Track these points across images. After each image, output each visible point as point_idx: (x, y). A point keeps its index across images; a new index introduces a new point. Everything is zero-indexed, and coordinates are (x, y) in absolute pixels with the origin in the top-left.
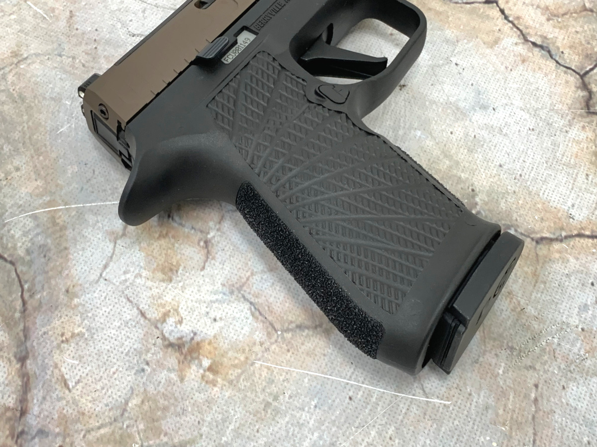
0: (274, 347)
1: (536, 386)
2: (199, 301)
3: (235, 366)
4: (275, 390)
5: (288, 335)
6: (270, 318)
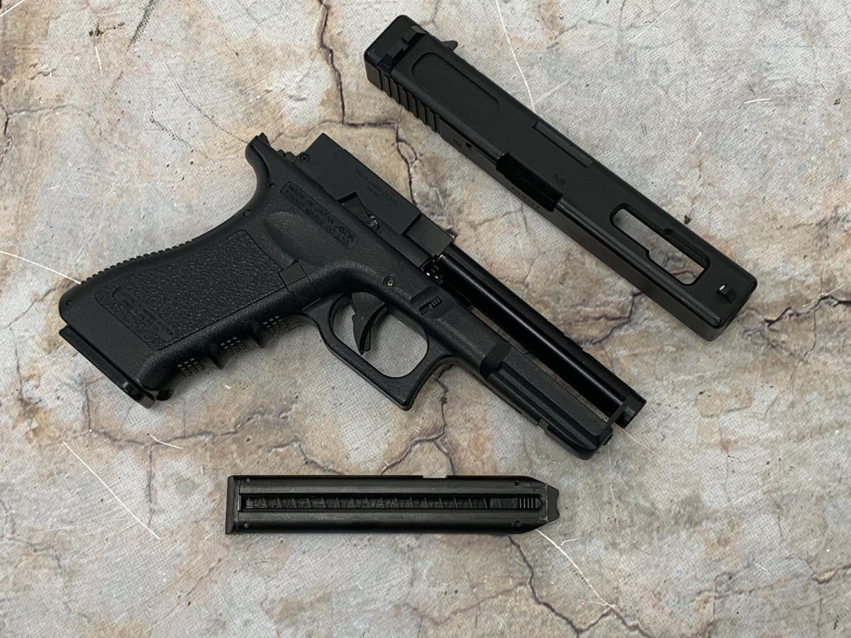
0: (81, 439)
1: (220, 560)
2: (57, 379)
3: (50, 437)
4: (62, 468)
5: (95, 436)
6: (92, 416)
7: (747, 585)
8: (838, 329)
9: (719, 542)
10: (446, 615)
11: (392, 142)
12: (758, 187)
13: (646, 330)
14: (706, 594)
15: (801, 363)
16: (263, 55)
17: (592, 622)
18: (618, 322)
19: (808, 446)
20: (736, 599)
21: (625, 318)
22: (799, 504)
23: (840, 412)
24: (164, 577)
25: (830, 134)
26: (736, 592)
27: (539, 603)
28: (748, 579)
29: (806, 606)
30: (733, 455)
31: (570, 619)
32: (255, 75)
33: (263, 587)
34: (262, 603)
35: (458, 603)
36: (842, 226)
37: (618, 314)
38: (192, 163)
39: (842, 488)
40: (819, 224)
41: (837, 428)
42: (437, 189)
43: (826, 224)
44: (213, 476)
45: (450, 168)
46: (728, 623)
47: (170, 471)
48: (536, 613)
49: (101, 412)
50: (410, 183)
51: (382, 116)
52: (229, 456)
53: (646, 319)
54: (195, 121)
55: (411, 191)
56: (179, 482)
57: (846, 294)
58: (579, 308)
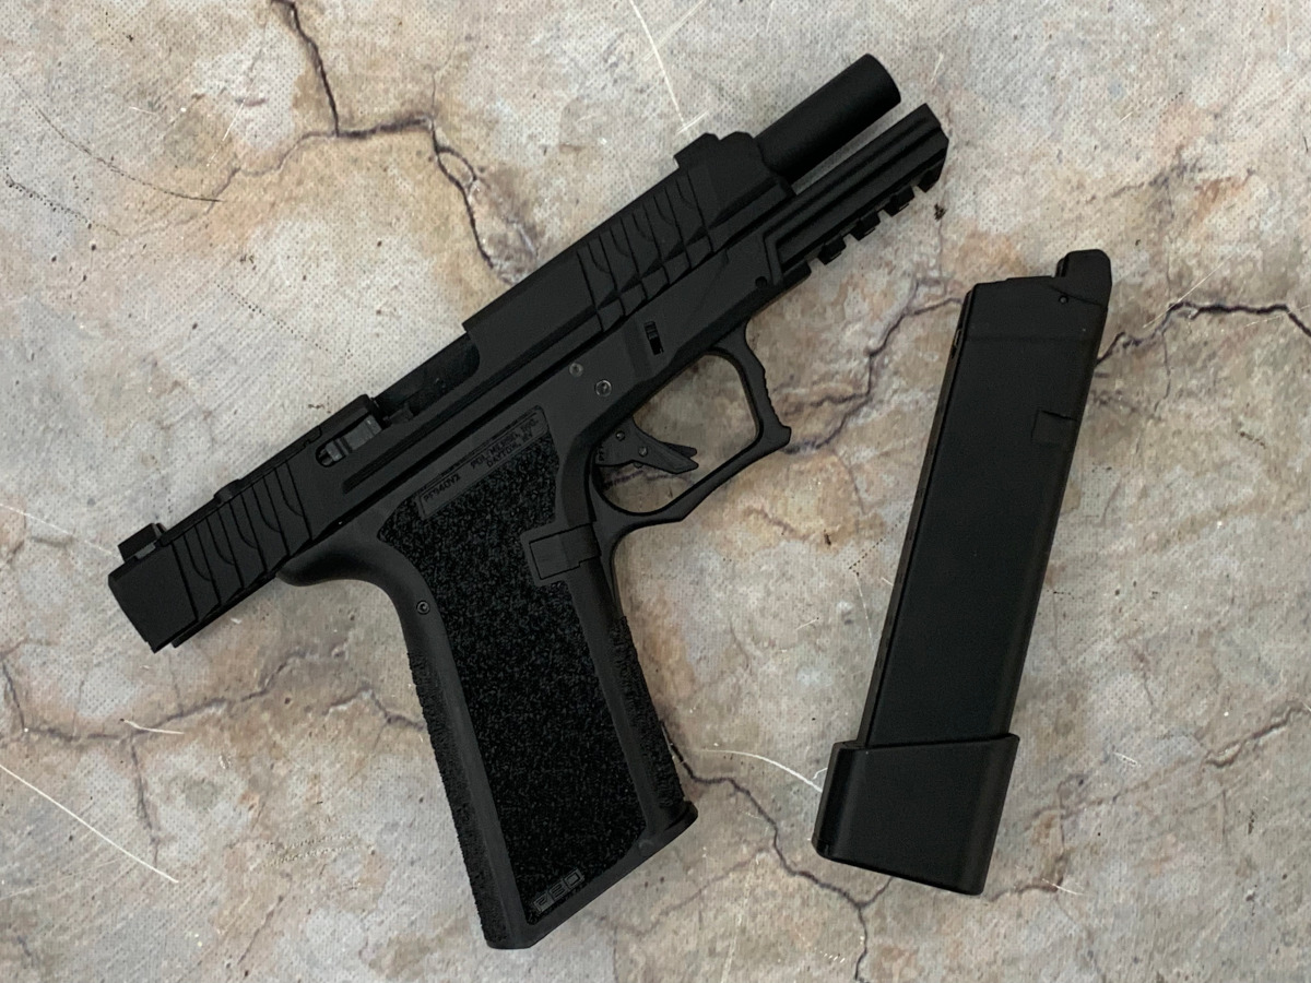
7: (1106, 789)
8: (1204, 355)
9: (1056, 730)
10: (653, 918)
11: (428, 155)
12: (1049, 134)
13: (898, 411)
14: (1046, 813)
15: (1151, 421)
16: (176, 32)
17: (879, 888)
18: (851, 404)
19: (1177, 555)
20: (1094, 814)
21: (861, 396)
22: (1173, 650)
23: (1221, 491)
24: (198, 939)
25: (1155, 20)
26: (1093, 803)
27: (792, 873)
28: (1108, 779)
29: (1203, 805)
30: (1062, 590)
31: (844, 890)
32: (168, 71)
33: (358, 928)
34: (360, 953)
35: (667, 897)
36: (1192, 179)
37: (850, 390)
38: (94, 248)
39: (1238, 612)
40: (1154, 183)
41: (1220, 518)
42: (520, 226)
43: (1166, 180)
44: (243, 769)
45: (535, 186)
46: (1087, 852)
47: (171, 773)
48: (791, 889)
49: (37, 697)
50: (473, 222)
51: (403, 110)
52: (262, 732)
53: (895, 392)
54: (84, 171)
55: (477, 238)
56: (190, 788)
57: (1210, 295)
58: (785, 391)
